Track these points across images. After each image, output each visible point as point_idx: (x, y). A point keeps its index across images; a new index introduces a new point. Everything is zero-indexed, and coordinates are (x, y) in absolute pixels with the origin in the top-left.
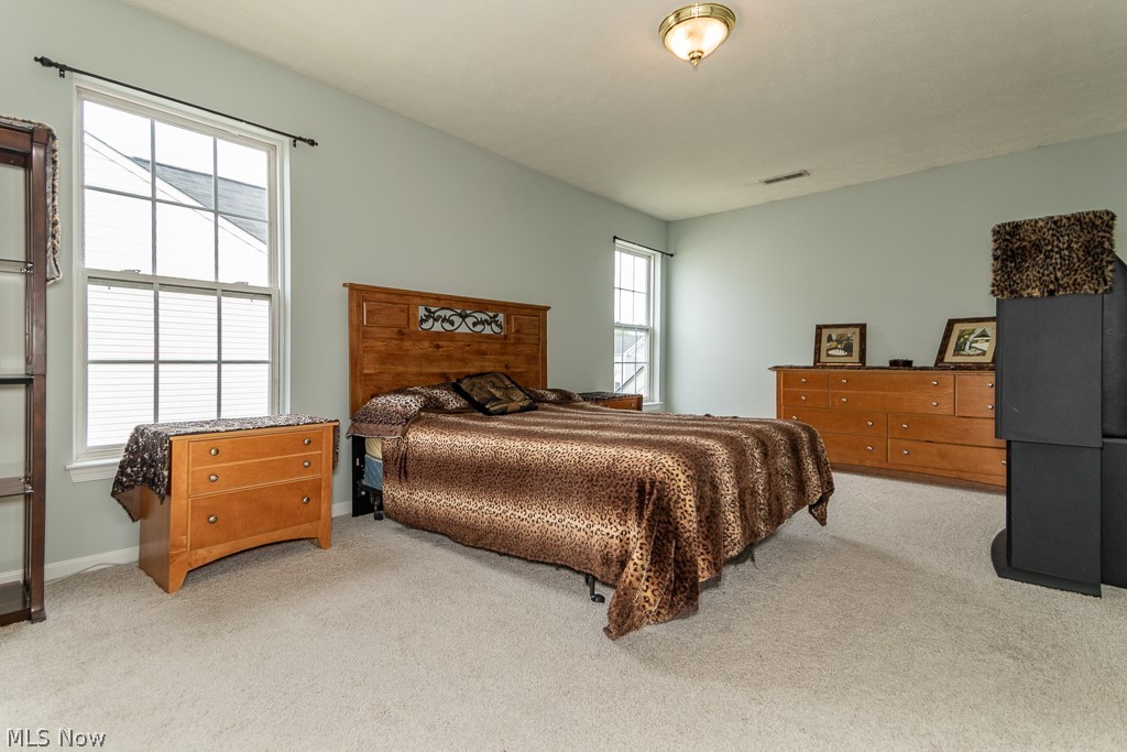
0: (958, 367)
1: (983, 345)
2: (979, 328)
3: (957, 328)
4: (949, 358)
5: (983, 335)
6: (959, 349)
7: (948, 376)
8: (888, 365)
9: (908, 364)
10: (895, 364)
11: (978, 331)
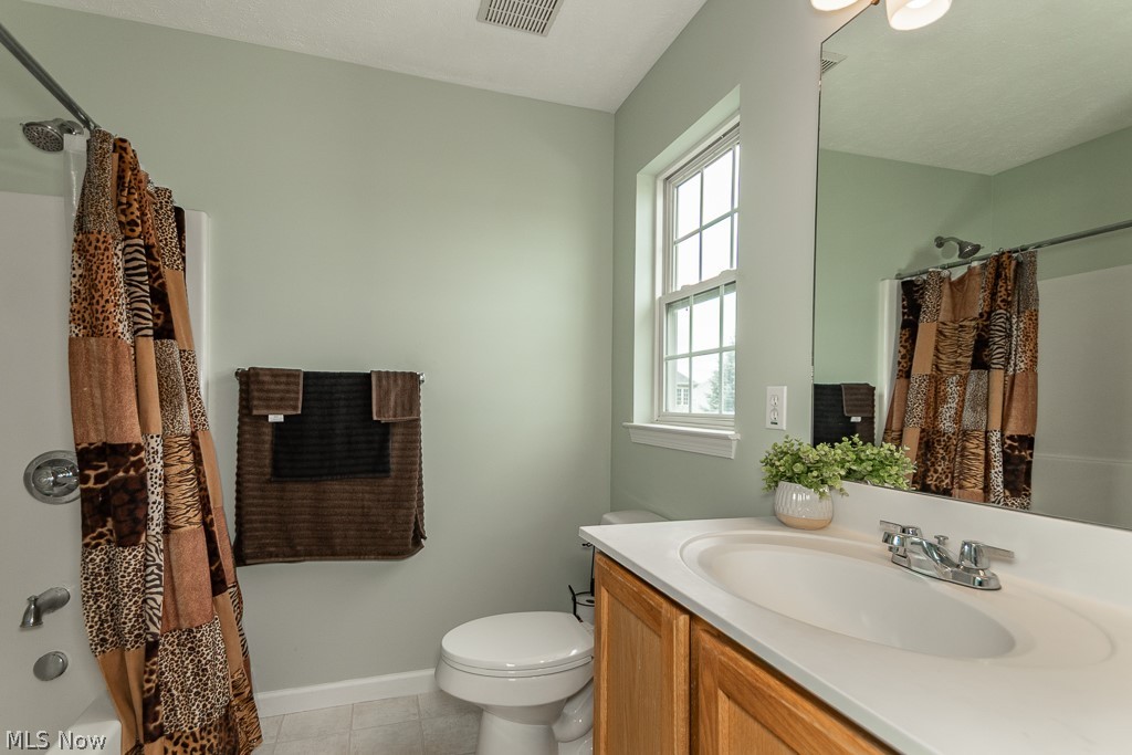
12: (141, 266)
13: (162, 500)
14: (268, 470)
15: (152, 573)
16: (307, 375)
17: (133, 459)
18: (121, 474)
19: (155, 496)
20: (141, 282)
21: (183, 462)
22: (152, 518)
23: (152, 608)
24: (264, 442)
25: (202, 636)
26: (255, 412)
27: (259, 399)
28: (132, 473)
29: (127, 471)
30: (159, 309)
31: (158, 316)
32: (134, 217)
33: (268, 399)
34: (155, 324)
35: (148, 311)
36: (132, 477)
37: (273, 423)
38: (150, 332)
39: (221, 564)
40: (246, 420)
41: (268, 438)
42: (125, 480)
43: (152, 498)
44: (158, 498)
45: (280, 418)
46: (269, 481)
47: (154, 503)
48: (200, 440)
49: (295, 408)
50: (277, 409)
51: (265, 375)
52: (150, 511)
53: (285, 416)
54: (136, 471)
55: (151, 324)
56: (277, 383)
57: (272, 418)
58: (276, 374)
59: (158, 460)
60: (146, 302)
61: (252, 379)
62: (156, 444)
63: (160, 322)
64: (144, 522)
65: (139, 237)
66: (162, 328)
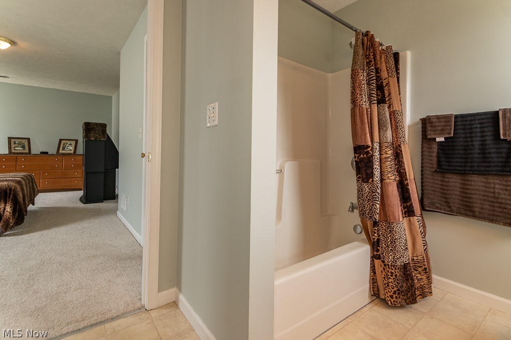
0: (63, 154)
1: (71, 148)
2: (69, 142)
3: (63, 142)
4: (61, 151)
5: (71, 144)
6: (64, 149)
7: (60, 158)
8: (39, 153)
9: (47, 153)
10: (42, 153)
11: (69, 143)
12: (373, 77)
13: (379, 168)
14: (435, 166)
15: (376, 195)
16: (456, 117)
17: (365, 151)
18: (362, 156)
19: (376, 165)
20: (372, 83)
21: (387, 154)
22: (375, 174)
23: (375, 208)
24: (433, 152)
25: (394, 227)
26: (429, 137)
27: (431, 131)
28: (365, 156)
29: (364, 155)
30: (380, 92)
31: (379, 95)
32: (371, 59)
33: (435, 131)
34: (378, 99)
35: (374, 94)
36: (365, 157)
37: (438, 142)
38: (376, 102)
39: (412, 203)
40: (424, 141)
41: (435, 150)
42: (364, 158)
43: (375, 166)
44: (377, 167)
45: (442, 139)
46: (436, 171)
47: (376, 168)
48: (402, 148)
49: (449, 133)
50: (440, 135)
51: (434, 119)
52: (374, 171)
53: (445, 138)
54: (367, 155)
55: (376, 99)
56: (440, 122)
57: (438, 140)
58: (438, 117)
59: (377, 152)
60: (374, 90)
61: (427, 121)
62: (376, 146)
63: (380, 97)
64: (371, 175)
65: (372, 66)
66: (381, 99)
